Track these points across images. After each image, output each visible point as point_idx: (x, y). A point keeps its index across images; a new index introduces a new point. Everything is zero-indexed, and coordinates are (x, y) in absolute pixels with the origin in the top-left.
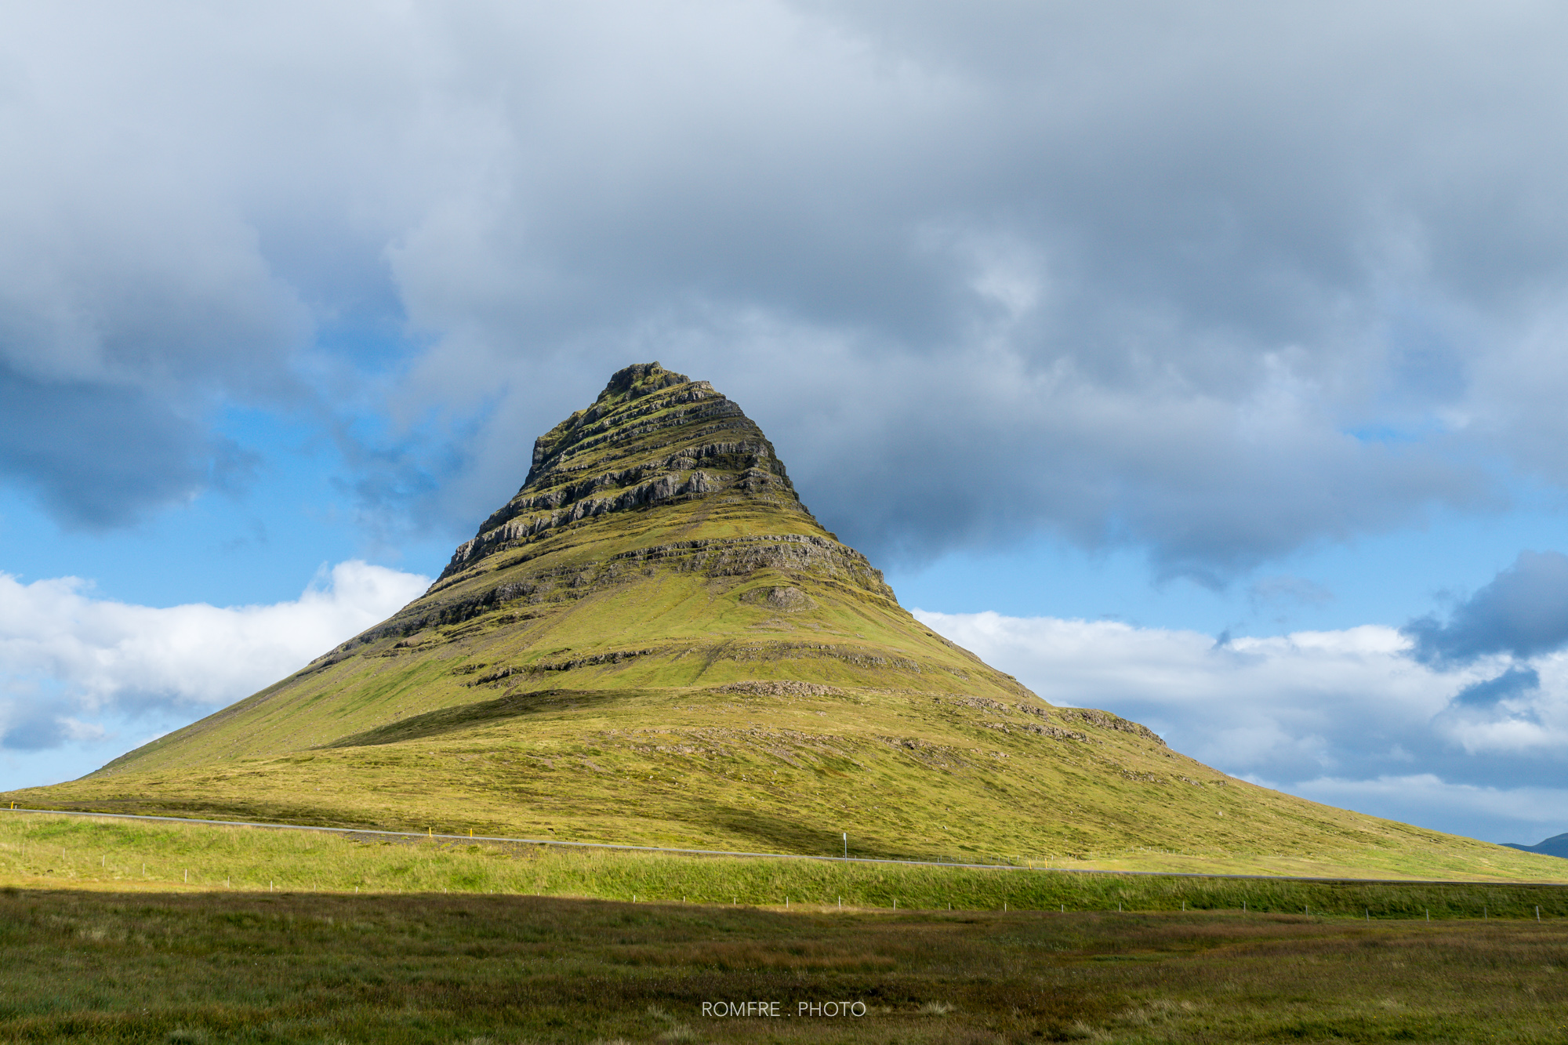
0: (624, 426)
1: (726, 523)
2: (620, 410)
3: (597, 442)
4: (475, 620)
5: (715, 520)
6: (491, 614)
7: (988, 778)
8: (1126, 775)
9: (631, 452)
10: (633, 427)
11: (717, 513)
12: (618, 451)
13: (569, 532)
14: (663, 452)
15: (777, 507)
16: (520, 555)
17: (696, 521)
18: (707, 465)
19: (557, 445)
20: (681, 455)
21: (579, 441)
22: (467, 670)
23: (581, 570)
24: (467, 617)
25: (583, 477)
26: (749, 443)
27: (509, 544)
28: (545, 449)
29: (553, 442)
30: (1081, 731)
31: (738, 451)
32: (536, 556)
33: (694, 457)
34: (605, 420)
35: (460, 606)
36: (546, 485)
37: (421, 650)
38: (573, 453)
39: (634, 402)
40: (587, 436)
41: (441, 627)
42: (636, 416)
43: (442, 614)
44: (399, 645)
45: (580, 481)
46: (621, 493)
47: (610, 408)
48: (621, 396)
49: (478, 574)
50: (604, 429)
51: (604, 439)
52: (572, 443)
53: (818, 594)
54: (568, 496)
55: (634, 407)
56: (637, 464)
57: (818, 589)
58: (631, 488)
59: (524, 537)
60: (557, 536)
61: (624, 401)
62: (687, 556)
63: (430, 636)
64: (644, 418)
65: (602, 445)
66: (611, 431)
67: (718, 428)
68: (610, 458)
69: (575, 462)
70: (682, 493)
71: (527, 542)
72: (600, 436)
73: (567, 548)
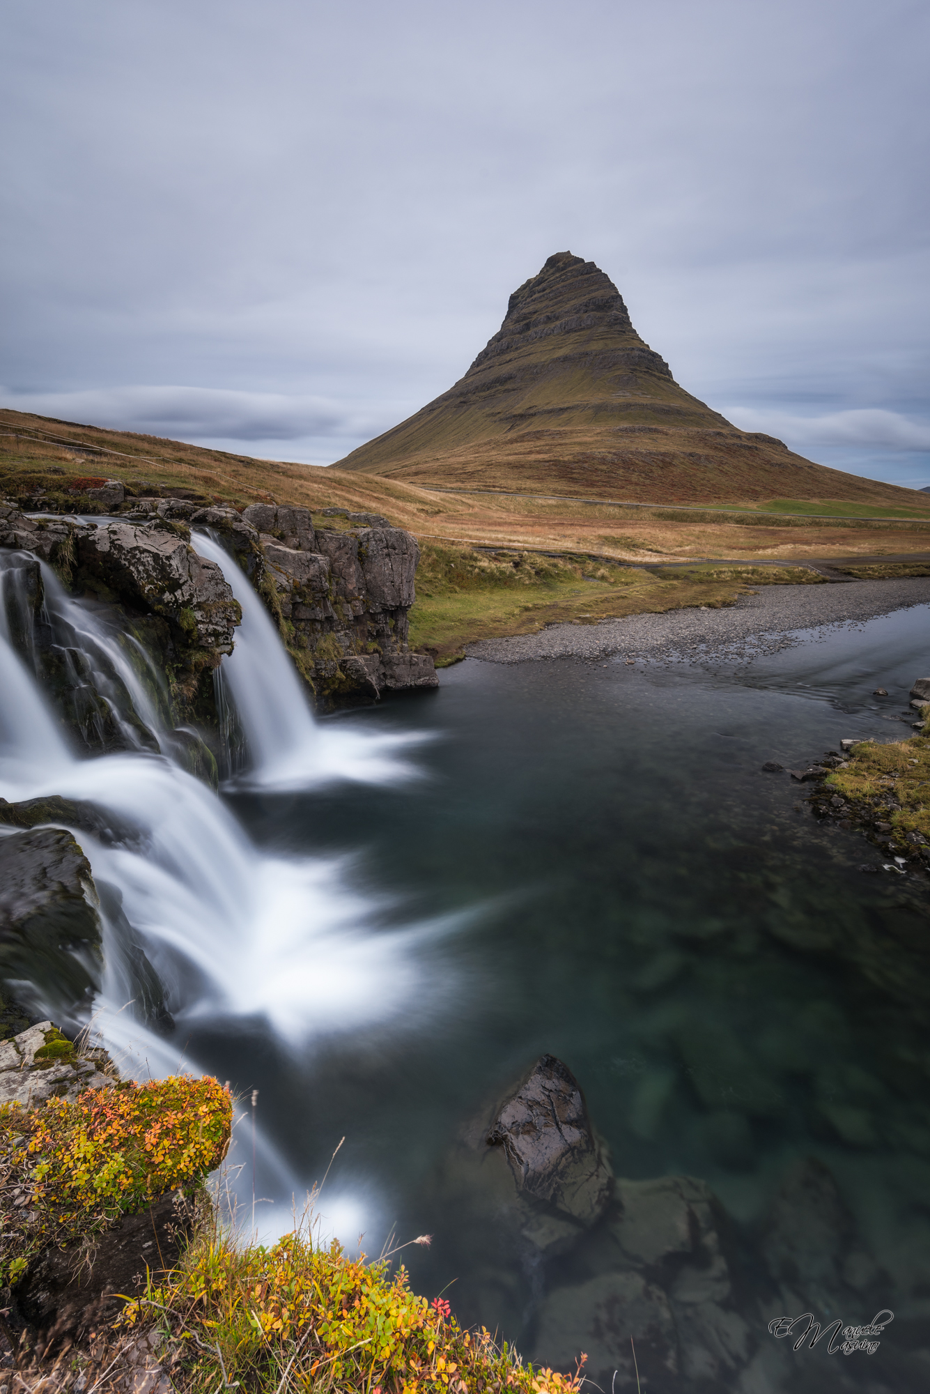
0: (554, 288)
1: (601, 341)
2: (551, 279)
3: (541, 297)
4: (493, 390)
5: (596, 340)
6: (499, 388)
7: (721, 468)
8: (772, 465)
9: (556, 304)
10: (558, 289)
11: (597, 337)
12: (551, 303)
13: (530, 346)
14: (572, 302)
15: (624, 332)
16: (508, 359)
17: (588, 341)
18: (593, 310)
19: (520, 298)
20: (581, 305)
21: (531, 296)
22: (493, 415)
23: (536, 366)
24: (488, 389)
25: (535, 316)
26: (613, 297)
27: (502, 352)
28: (514, 301)
29: (518, 297)
30: (755, 445)
31: (607, 302)
32: (515, 359)
33: (586, 306)
34: (544, 285)
35: (485, 384)
36: (517, 321)
37: (470, 405)
38: (529, 303)
39: (558, 275)
40: (535, 294)
41: (477, 394)
42: (558, 283)
43: (477, 388)
44: (461, 402)
45: (533, 319)
46: (552, 326)
47: (546, 278)
48: (552, 271)
49: (490, 368)
50: (544, 290)
51: (543, 296)
52: (528, 297)
53: (641, 378)
54: (527, 327)
55: (557, 278)
56: (560, 310)
57: (641, 375)
58: (558, 323)
59: (508, 348)
60: (524, 348)
61: (553, 274)
62: (584, 359)
63: (474, 398)
64: (563, 284)
65: (543, 299)
66: (547, 291)
67: (598, 290)
68: (547, 307)
69: (531, 308)
70: (581, 325)
71: (510, 351)
72: (542, 293)
73: (529, 355)
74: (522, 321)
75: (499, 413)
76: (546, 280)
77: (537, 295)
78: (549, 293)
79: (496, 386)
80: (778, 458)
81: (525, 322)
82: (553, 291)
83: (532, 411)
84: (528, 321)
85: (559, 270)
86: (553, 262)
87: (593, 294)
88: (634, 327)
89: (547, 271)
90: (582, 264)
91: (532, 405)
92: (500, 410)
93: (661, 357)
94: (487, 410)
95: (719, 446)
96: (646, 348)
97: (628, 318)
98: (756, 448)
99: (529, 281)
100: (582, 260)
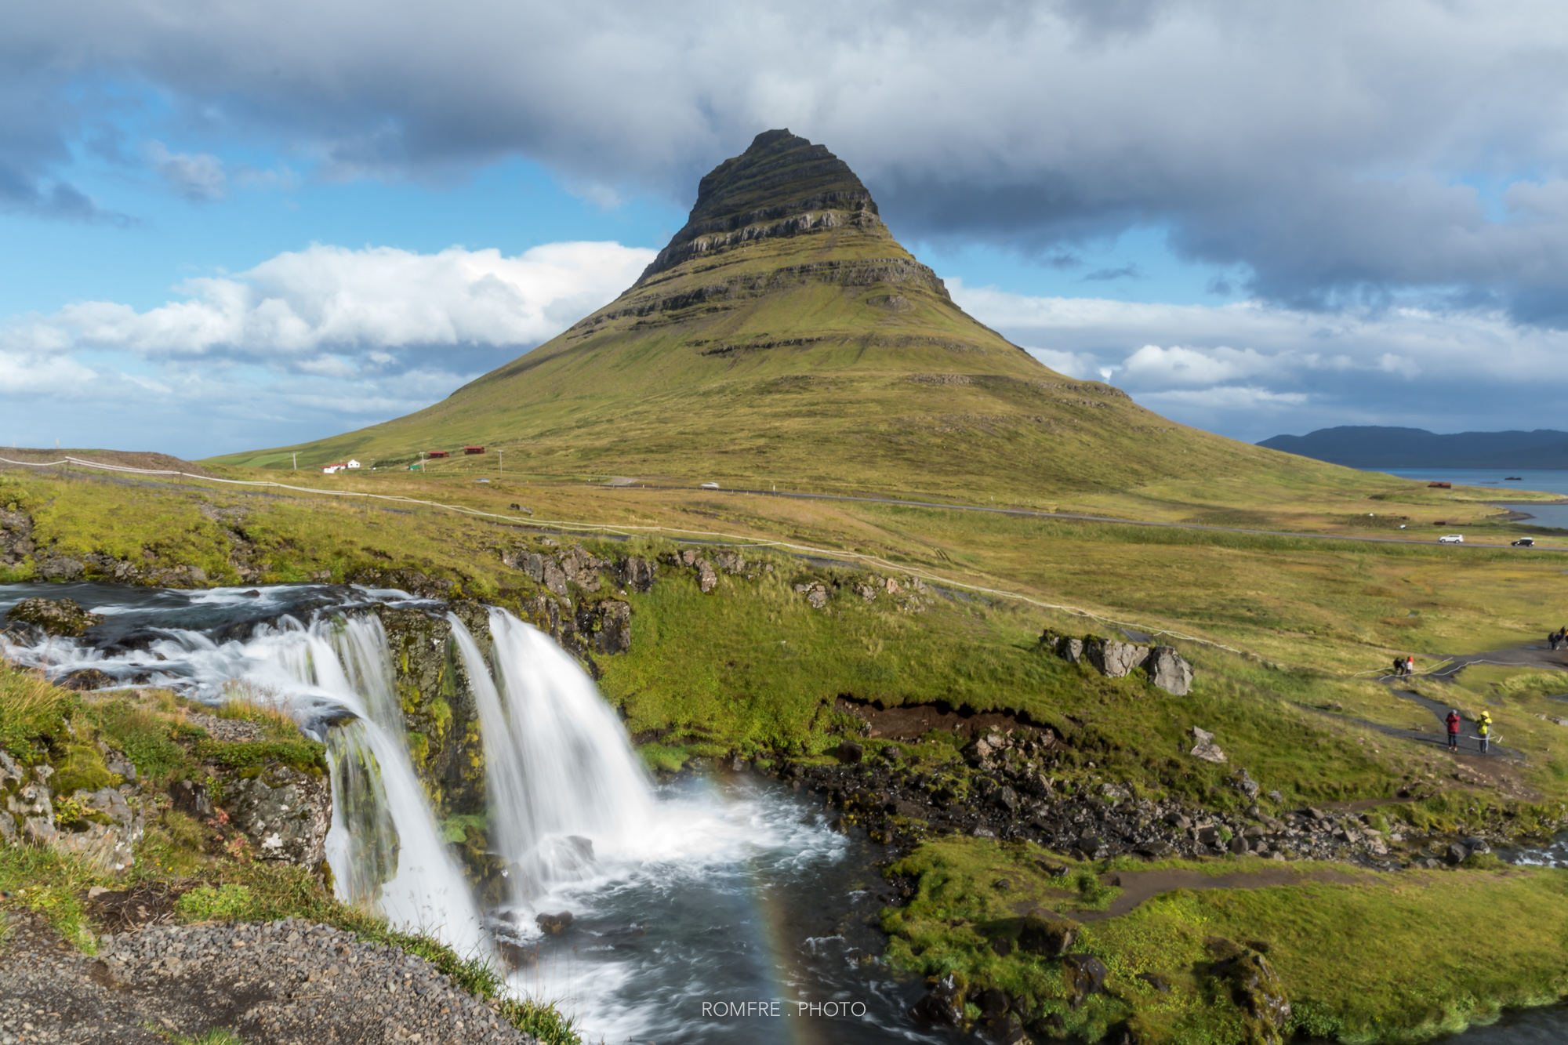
0: (770, 174)
1: (849, 249)
2: (764, 162)
3: (750, 185)
4: (690, 308)
5: (841, 247)
6: (700, 305)
9: (775, 195)
10: (775, 176)
11: (842, 242)
12: (767, 194)
13: (741, 249)
16: (709, 263)
17: (829, 247)
19: (716, 184)
21: (735, 182)
22: (697, 343)
23: (757, 278)
24: (683, 306)
28: (708, 186)
29: (712, 181)
31: (851, 197)
32: (721, 265)
33: (821, 200)
34: (754, 170)
35: (677, 298)
36: (718, 215)
37: (656, 326)
38: (732, 191)
39: (772, 158)
40: (740, 179)
41: (665, 312)
42: (774, 168)
44: (639, 323)
45: (742, 213)
46: (774, 224)
47: (756, 158)
48: (762, 152)
49: (679, 275)
50: (753, 176)
51: (755, 183)
52: (730, 182)
54: (735, 223)
55: (772, 161)
56: (782, 204)
57: (912, 296)
58: (781, 221)
59: (708, 251)
60: (732, 252)
61: (765, 155)
62: (829, 271)
63: (660, 317)
64: (781, 170)
65: (754, 187)
66: (760, 178)
67: (835, 181)
68: (761, 198)
69: (738, 200)
71: (711, 254)
72: (751, 181)
73: (742, 261)
74: (724, 214)
75: (707, 341)
76: (757, 162)
77: (743, 182)
78: (764, 180)
79: (693, 303)
80: (1135, 418)
81: (730, 216)
82: (768, 178)
83: (761, 342)
84: (734, 215)
85: (774, 151)
86: (762, 141)
89: (756, 151)
90: (807, 146)
91: (760, 333)
92: (709, 337)
93: (931, 271)
94: (687, 336)
96: (911, 259)
99: (728, 164)
100: (806, 142)
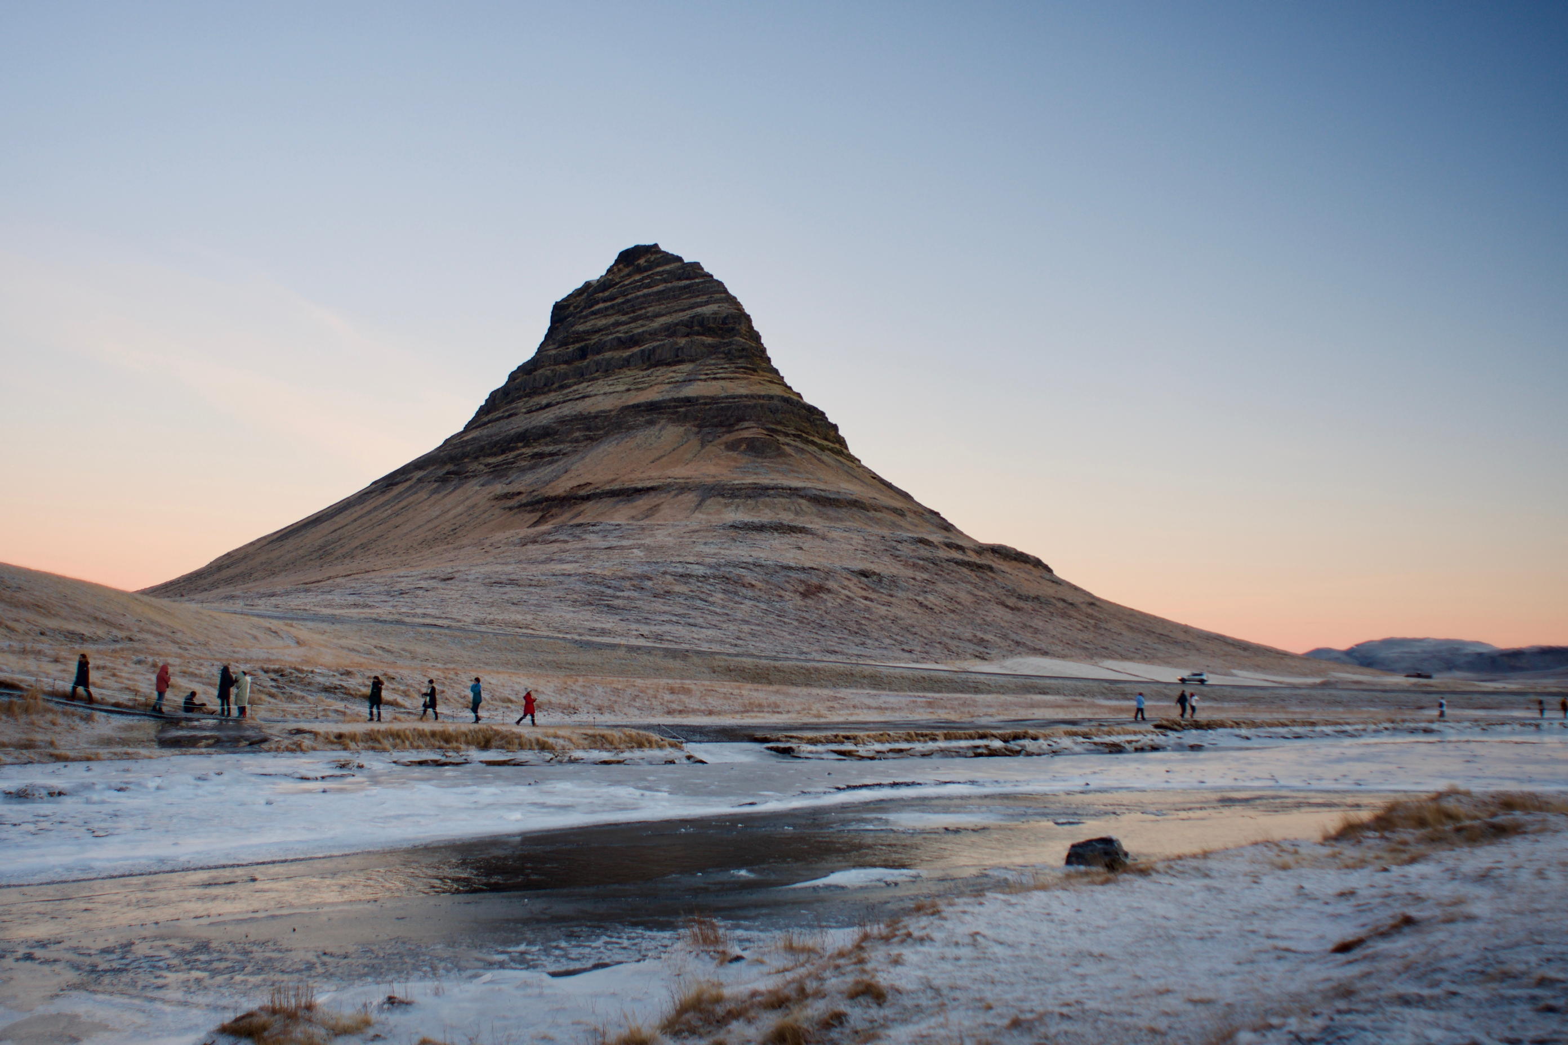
0: (629, 297)
1: (714, 383)
2: (626, 282)
3: (606, 309)
4: (510, 455)
5: (705, 380)
6: (524, 450)
7: (920, 599)
8: (1020, 597)
9: (634, 320)
10: (637, 298)
11: (707, 374)
12: (624, 318)
13: (585, 384)
14: (662, 320)
15: (755, 370)
16: (544, 402)
17: (689, 381)
18: (698, 334)
19: (571, 308)
20: (677, 324)
21: (591, 307)
22: (507, 496)
23: (596, 417)
24: (503, 452)
25: (595, 338)
26: (733, 316)
27: (535, 392)
28: (561, 312)
29: (568, 306)
30: (990, 563)
31: (724, 323)
32: (558, 403)
33: (687, 326)
34: (614, 290)
35: (497, 442)
36: (564, 344)
37: (466, 477)
38: (586, 317)
39: (637, 277)
40: (598, 303)
41: (482, 460)
42: (639, 289)
43: (482, 448)
44: (448, 473)
45: (593, 342)
46: (627, 353)
47: (617, 280)
48: (626, 271)
49: (510, 416)
50: (612, 298)
51: (612, 307)
52: (585, 308)
53: (788, 444)
54: (583, 353)
55: (637, 281)
56: (640, 330)
57: (787, 440)
58: (636, 349)
59: (547, 387)
60: (575, 387)
61: (629, 275)
62: (683, 409)
63: (474, 466)
64: (646, 291)
65: (611, 312)
66: (620, 300)
67: (707, 303)
68: (617, 324)
69: (588, 326)
70: (677, 356)
71: (550, 391)
72: (609, 304)
73: (584, 397)
74: (573, 343)
75: (519, 493)
76: (617, 284)
77: (601, 305)
78: (623, 303)
79: (518, 448)
80: (1031, 588)
81: (577, 345)
82: (628, 301)
83: (582, 493)
84: (583, 344)
85: (639, 270)
86: (629, 258)
87: (699, 310)
88: (775, 363)
89: (619, 270)
90: (679, 264)
91: (582, 482)
92: (522, 489)
93: (823, 414)
94: (499, 488)
95: (921, 562)
96: (796, 398)
97: (764, 350)
98: (991, 569)
99: (588, 285)
100: (679, 259)
